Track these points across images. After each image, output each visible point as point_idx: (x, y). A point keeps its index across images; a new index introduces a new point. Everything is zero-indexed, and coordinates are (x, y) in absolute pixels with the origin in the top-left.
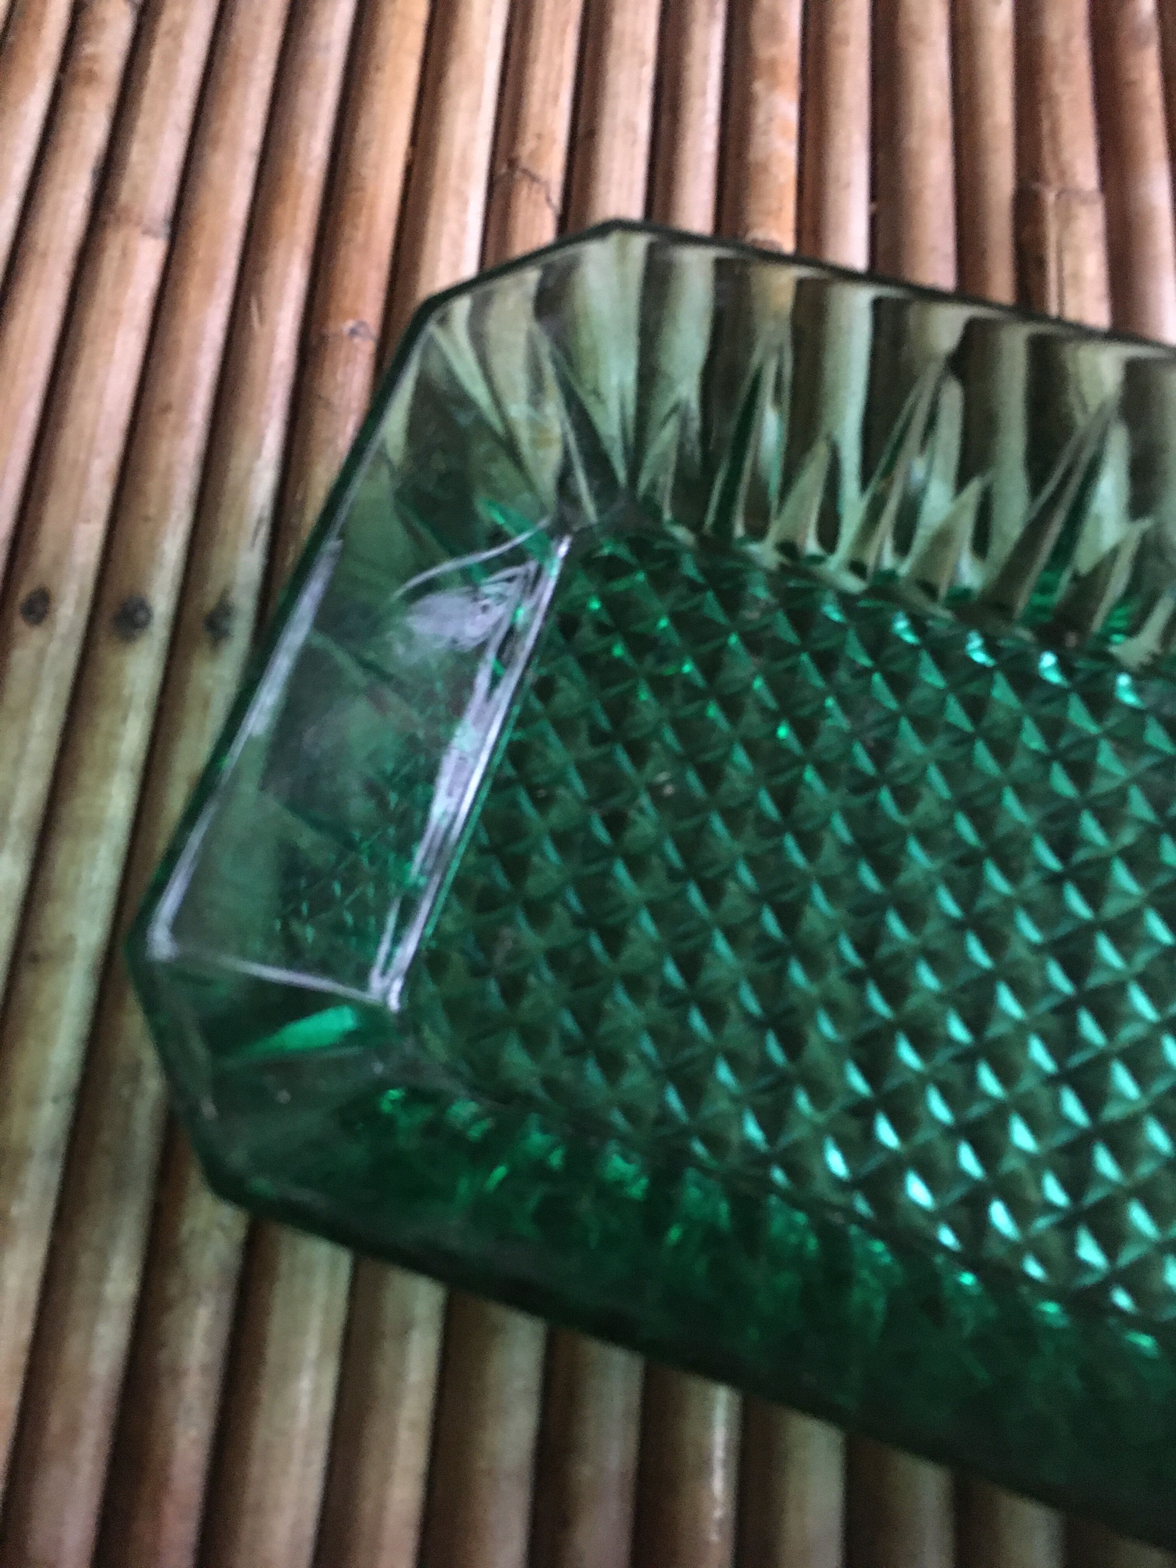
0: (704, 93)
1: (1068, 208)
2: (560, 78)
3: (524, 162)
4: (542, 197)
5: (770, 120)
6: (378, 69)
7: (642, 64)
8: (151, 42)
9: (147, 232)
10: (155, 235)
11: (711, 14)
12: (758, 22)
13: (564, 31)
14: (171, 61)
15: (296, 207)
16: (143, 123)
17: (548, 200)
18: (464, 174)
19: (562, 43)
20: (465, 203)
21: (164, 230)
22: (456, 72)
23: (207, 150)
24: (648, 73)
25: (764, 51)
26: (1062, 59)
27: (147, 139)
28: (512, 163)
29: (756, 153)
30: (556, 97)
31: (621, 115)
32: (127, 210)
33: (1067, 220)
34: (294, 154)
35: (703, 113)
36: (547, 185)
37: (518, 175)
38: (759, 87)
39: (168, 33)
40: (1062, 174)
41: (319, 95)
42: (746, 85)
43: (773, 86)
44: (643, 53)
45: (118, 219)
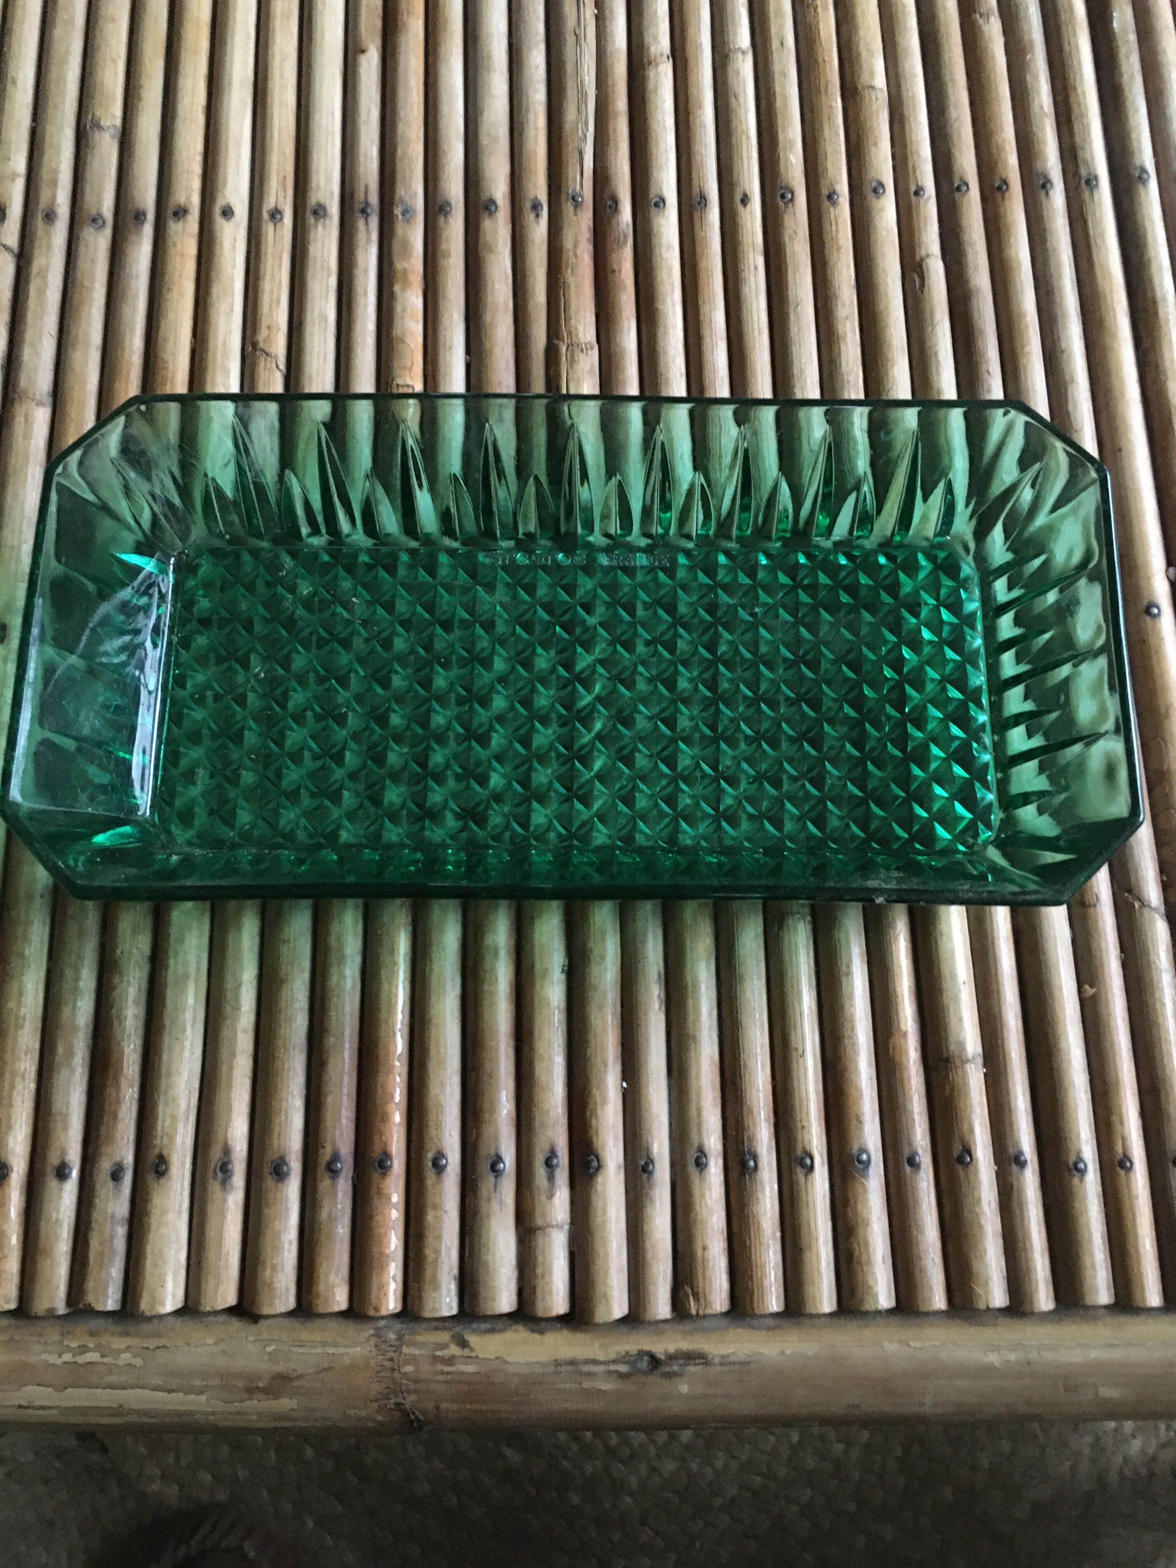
0: (366, 294)
1: (573, 355)
2: (280, 288)
3: (261, 345)
4: (274, 366)
5: (404, 310)
6: (169, 290)
7: (329, 276)
8: (27, 283)
9: (40, 404)
10: (44, 406)
11: (369, 241)
12: (396, 247)
13: (281, 257)
14: (42, 292)
15: (127, 382)
16: (29, 335)
17: (277, 367)
18: (226, 356)
19: (281, 264)
20: (227, 372)
21: (49, 400)
22: (216, 290)
23: (70, 349)
24: (333, 281)
25: (399, 265)
26: (572, 260)
27: (33, 346)
28: (255, 345)
29: (397, 331)
30: (278, 301)
31: (316, 311)
32: (25, 392)
33: (572, 362)
34: (123, 349)
35: (366, 305)
36: (276, 357)
37: (258, 353)
38: (397, 288)
39: (38, 274)
40: (570, 333)
41: (135, 309)
42: (391, 286)
43: (404, 289)
44: (329, 269)
45: (20, 398)
